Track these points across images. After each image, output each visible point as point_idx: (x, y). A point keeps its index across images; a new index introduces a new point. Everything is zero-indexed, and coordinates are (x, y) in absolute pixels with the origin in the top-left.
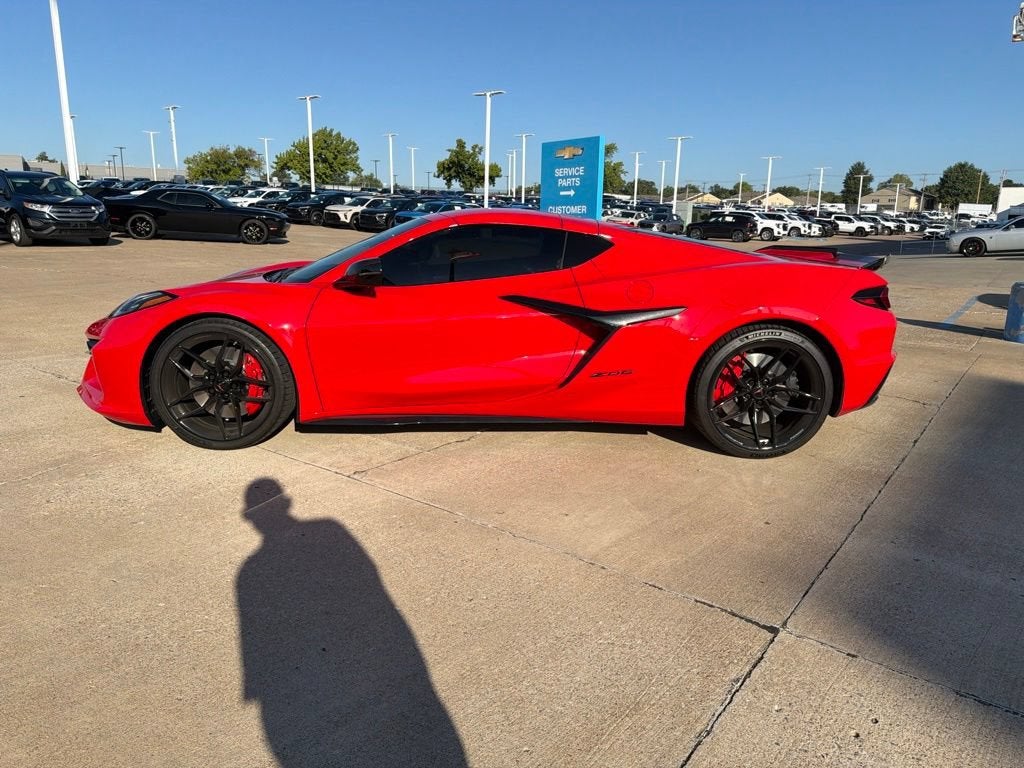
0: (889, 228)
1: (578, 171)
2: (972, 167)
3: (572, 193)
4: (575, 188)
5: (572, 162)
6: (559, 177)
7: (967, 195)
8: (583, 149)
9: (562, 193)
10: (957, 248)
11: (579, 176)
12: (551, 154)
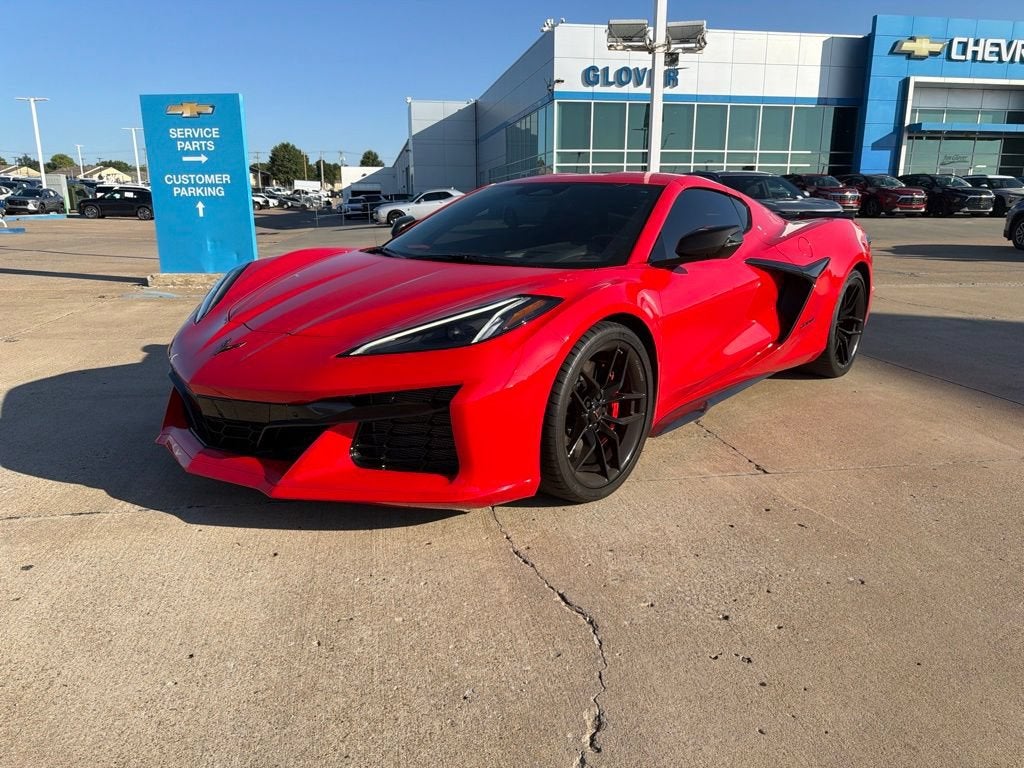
0: (259, 203)
1: (208, 133)
2: (293, 147)
3: (203, 159)
4: (207, 153)
5: (197, 120)
6: (177, 139)
7: (294, 172)
8: (213, 107)
9: (185, 159)
10: (385, 220)
11: (212, 139)
12: (157, 112)
